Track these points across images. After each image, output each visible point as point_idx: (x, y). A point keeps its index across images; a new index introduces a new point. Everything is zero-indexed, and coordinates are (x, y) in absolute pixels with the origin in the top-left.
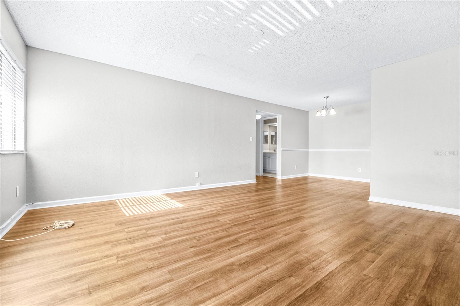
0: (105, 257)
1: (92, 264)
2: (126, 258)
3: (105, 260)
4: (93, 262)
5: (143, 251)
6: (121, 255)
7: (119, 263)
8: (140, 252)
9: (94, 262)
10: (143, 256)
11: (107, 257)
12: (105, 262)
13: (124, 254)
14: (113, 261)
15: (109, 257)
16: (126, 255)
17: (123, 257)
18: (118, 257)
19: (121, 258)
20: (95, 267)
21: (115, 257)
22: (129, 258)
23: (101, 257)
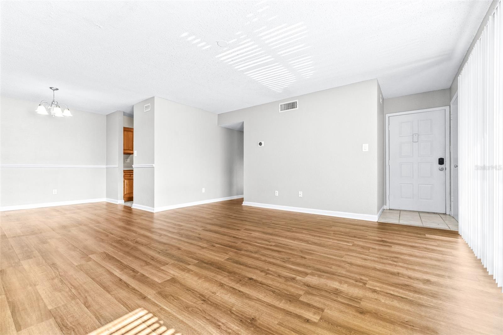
0: (376, 292)
1: (392, 293)
2: (359, 279)
3: (377, 289)
4: (390, 294)
5: (339, 276)
6: (361, 284)
7: (367, 279)
8: (342, 276)
9: (388, 292)
10: (344, 273)
11: (374, 291)
12: (378, 287)
13: (357, 283)
14: (371, 284)
15: (372, 289)
16: (356, 282)
17: (360, 282)
18: (365, 284)
19: (363, 281)
20: (389, 287)
21: (367, 286)
22: (356, 278)
23: (381, 294)
